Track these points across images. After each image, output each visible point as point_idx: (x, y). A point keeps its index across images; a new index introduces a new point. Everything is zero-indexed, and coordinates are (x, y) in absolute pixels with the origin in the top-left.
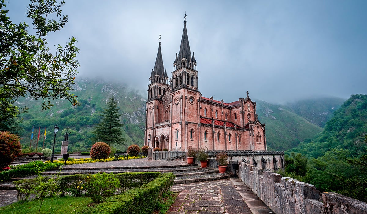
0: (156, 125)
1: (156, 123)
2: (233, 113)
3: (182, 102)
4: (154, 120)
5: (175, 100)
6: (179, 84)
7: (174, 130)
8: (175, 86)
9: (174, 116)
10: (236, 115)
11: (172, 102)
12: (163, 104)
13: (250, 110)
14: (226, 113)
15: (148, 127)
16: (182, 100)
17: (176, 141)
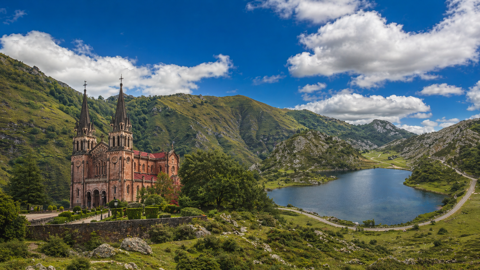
0: (87, 181)
1: (86, 179)
2: (158, 166)
3: (121, 162)
4: (84, 174)
5: (112, 159)
6: (116, 145)
7: (111, 187)
8: (111, 145)
9: (111, 173)
10: (161, 167)
11: (109, 161)
12: (92, 158)
13: (174, 163)
14: (152, 166)
15: (75, 181)
16: (121, 161)
17: (114, 196)
